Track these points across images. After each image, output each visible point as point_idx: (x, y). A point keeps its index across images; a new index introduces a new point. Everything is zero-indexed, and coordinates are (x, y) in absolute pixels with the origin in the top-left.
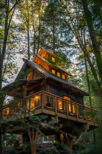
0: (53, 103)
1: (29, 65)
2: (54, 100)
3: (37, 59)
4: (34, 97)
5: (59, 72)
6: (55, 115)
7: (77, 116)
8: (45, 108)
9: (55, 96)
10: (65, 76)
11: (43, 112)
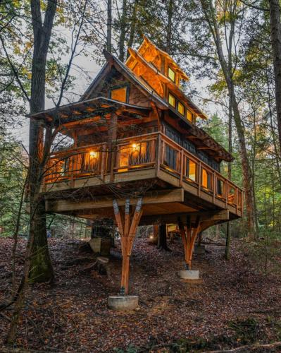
0: (177, 162)
1: (119, 70)
2: (179, 155)
3: (135, 61)
4: (128, 144)
5: (182, 104)
6: (178, 186)
7: (213, 193)
8: (162, 168)
9: (181, 149)
10: (192, 115)
11: (158, 176)
